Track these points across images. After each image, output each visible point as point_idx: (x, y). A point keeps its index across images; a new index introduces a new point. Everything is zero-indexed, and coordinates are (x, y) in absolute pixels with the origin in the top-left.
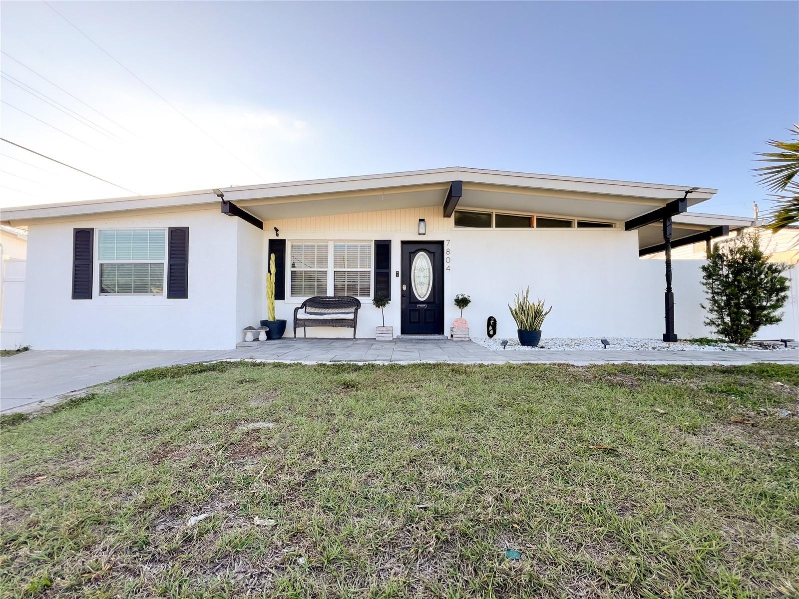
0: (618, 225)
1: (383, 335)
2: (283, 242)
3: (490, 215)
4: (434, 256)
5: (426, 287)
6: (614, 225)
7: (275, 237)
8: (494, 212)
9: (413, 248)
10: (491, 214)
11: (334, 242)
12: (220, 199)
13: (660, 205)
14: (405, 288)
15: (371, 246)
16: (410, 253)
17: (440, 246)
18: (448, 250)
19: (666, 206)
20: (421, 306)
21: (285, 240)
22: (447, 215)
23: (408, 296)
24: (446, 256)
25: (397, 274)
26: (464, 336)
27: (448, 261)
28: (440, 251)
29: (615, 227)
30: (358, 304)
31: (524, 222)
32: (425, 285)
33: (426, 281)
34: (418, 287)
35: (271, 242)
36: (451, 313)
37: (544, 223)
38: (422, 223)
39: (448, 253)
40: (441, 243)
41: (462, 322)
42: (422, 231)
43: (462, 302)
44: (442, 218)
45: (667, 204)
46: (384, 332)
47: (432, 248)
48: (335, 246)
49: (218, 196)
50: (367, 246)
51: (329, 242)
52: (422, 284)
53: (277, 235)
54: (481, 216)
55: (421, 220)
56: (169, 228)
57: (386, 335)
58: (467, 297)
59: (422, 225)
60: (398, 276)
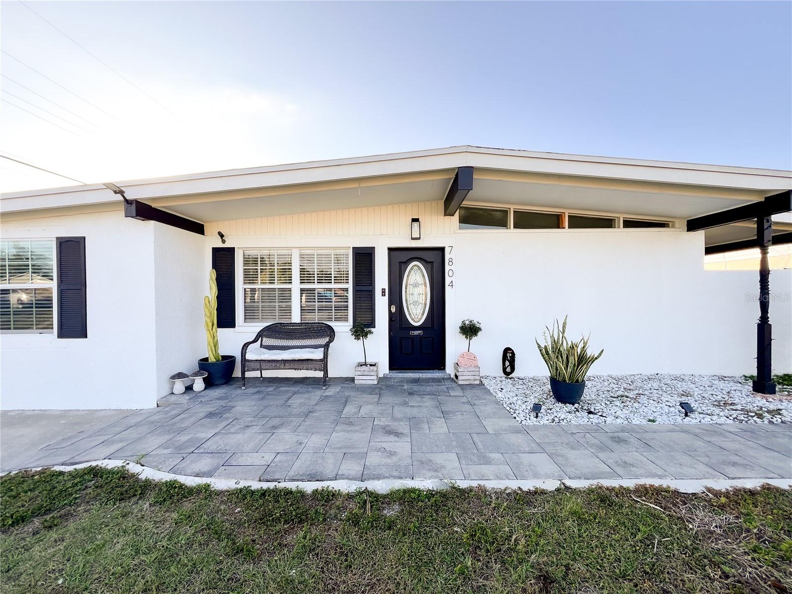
0: (677, 225)
1: (364, 377)
2: (231, 251)
3: (505, 212)
4: (432, 267)
5: (421, 307)
6: (671, 224)
7: (220, 245)
8: (512, 208)
9: (404, 256)
10: (507, 211)
11: (300, 250)
12: (119, 197)
13: (754, 199)
14: (394, 309)
15: (348, 255)
16: (400, 262)
17: (440, 252)
18: (451, 260)
19: (763, 200)
20: (416, 333)
21: (234, 248)
22: (448, 213)
23: (397, 321)
24: (447, 268)
25: (383, 292)
26: (472, 378)
27: (451, 275)
28: (440, 260)
29: (673, 227)
30: (330, 333)
31: (552, 221)
32: (420, 306)
33: (422, 299)
34: (411, 307)
35: (216, 251)
36: (455, 344)
37: (578, 222)
38: (416, 224)
39: (451, 263)
40: (442, 250)
41: (470, 356)
42: (416, 235)
43: (470, 330)
44: (442, 217)
45: (766, 198)
46: (366, 373)
47: (429, 256)
48: (300, 255)
49: (115, 192)
50: (343, 255)
51: (293, 250)
52: (416, 303)
53: (224, 242)
54: (493, 213)
55: (415, 220)
56: (57, 238)
57: (368, 378)
58: (476, 323)
59: (416, 227)
60: (385, 295)
